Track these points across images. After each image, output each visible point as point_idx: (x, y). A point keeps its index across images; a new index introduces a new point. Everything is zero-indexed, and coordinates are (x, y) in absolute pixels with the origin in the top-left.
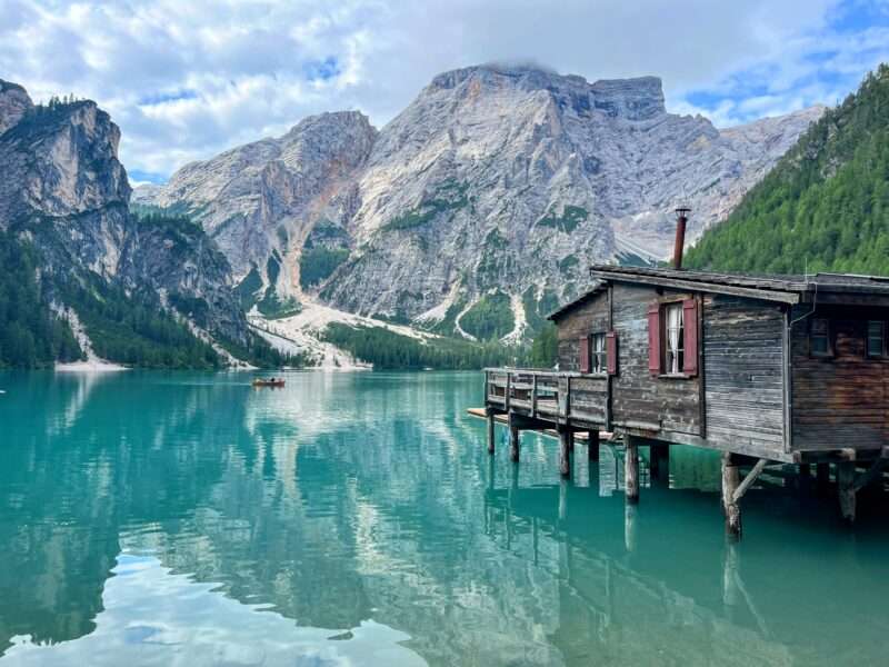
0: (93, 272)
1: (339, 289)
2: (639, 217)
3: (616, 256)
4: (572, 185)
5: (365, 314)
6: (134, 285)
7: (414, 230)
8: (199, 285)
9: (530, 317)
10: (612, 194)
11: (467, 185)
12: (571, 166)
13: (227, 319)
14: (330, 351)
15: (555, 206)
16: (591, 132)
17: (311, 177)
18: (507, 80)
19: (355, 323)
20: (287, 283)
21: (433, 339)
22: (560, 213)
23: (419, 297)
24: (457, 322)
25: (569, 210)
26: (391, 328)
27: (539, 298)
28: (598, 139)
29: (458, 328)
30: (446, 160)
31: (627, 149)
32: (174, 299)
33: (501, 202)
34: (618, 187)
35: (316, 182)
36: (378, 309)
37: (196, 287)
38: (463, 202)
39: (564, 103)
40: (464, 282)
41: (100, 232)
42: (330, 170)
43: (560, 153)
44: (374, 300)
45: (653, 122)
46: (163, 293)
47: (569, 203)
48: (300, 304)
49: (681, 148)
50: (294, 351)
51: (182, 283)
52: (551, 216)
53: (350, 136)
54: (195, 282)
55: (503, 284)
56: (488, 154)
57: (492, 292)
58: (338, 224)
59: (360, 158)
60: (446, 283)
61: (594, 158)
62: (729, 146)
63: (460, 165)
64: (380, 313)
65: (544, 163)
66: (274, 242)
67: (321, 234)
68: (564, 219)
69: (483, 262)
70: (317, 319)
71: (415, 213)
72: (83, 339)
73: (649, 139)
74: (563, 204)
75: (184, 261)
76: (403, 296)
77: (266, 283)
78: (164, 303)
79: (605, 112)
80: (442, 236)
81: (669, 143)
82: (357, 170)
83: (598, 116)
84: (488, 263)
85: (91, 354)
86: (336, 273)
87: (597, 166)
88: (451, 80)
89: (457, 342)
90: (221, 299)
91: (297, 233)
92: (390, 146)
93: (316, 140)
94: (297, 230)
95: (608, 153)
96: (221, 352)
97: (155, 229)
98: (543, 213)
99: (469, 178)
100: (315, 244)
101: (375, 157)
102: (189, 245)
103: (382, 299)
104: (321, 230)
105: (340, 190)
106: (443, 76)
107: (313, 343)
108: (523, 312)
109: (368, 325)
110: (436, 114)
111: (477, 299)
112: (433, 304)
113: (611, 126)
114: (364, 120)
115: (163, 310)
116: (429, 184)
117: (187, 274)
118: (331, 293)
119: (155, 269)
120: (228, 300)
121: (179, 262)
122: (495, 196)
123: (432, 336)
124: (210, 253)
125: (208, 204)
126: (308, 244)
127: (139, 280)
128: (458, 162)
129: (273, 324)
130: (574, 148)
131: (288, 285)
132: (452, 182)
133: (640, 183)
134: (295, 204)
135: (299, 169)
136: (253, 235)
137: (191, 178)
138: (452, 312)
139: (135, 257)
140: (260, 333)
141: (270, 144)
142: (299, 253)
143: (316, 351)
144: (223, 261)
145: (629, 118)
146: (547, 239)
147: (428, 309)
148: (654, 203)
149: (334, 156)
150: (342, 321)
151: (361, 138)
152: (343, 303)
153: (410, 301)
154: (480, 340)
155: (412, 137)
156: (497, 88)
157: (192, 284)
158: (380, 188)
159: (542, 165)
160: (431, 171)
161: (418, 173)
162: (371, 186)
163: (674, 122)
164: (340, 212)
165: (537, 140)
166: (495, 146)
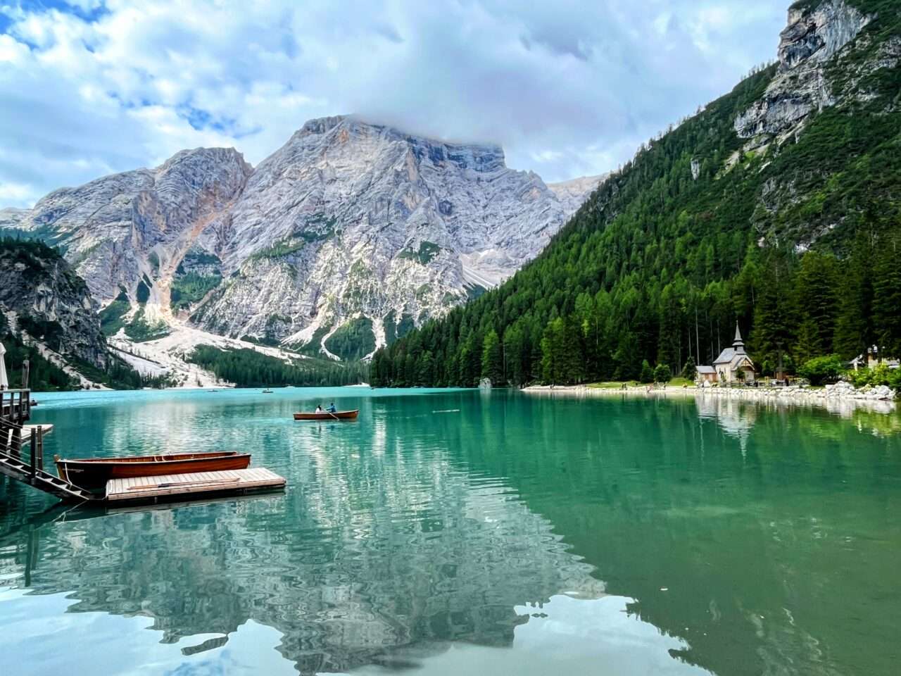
1: (209, 313)
2: (485, 253)
3: (464, 286)
4: (427, 224)
5: (235, 337)
7: (283, 259)
8: (53, 308)
9: (390, 339)
10: (462, 234)
11: (334, 220)
12: (427, 207)
13: (84, 342)
14: (194, 371)
15: (412, 241)
16: (445, 180)
17: (185, 207)
18: (372, 131)
19: (223, 345)
20: (157, 307)
21: (298, 359)
22: (417, 249)
23: (288, 321)
24: (322, 343)
25: (424, 245)
26: (259, 349)
27: (398, 322)
28: (450, 186)
29: (324, 349)
30: (316, 197)
31: (474, 195)
32: (24, 322)
33: (365, 236)
34: (468, 227)
35: (189, 212)
36: (248, 332)
37: (50, 310)
38: (330, 235)
39: (422, 154)
40: (330, 307)
42: (205, 202)
43: (417, 196)
44: (244, 324)
45: (495, 174)
46: (12, 316)
47: (425, 239)
48: (169, 327)
49: (518, 197)
50: (156, 372)
51: (35, 307)
52: (409, 250)
53: (225, 171)
54: (49, 306)
55: (366, 309)
56: (354, 193)
57: (357, 316)
58: (211, 251)
59: (235, 192)
60: (314, 308)
61: (447, 202)
62: (554, 198)
63: (329, 202)
64: (250, 335)
65: (402, 204)
66: (145, 267)
67: (195, 261)
68: (420, 253)
69: (349, 290)
70: (185, 341)
71: (284, 244)
73: (493, 188)
74: (419, 240)
75: (38, 284)
76: (272, 319)
77: (135, 307)
78: (13, 326)
79: (457, 163)
80: (310, 264)
81: (508, 193)
82: (231, 202)
83: (450, 166)
84: (353, 291)
86: (207, 298)
87: (450, 209)
88: (321, 127)
89: (322, 362)
90: (78, 322)
91: (169, 259)
92: (264, 182)
93: (190, 172)
94: (169, 257)
95: (459, 198)
96: (73, 374)
97: (6, 252)
98: (402, 247)
99: (336, 214)
100: (186, 270)
101: (249, 191)
102: (44, 269)
103: (252, 322)
104: (194, 257)
105: (216, 219)
106: (315, 122)
107: (178, 364)
108: (384, 334)
109: (236, 347)
110: (308, 155)
111: (343, 322)
112: (301, 327)
113: (462, 175)
114: (239, 157)
115: (10, 332)
116: (299, 218)
117: (40, 297)
118: (201, 317)
119: (5, 292)
120: (86, 324)
121: (31, 285)
122: (359, 231)
123: (298, 356)
124: (67, 277)
125: (77, 229)
126: (180, 270)
128: (327, 200)
129: (139, 347)
130: (430, 192)
131: (157, 309)
132: (320, 218)
133: (487, 225)
134: (168, 232)
135: (173, 199)
136: (123, 260)
137: (59, 203)
138: (319, 333)
140: (122, 355)
141: (144, 174)
142: (170, 279)
143: (179, 372)
144: (81, 285)
145: (476, 170)
146: (405, 270)
147: (297, 331)
148: (496, 242)
149: (209, 188)
150: (211, 343)
151: (236, 174)
152: (212, 326)
153: (280, 324)
154: (343, 359)
155: (285, 175)
156: (363, 137)
157: (45, 307)
158: (254, 220)
159: (401, 205)
160: (301, 206)
161: (289, 208)
162: (245, 218)
163: (513, 175)
164: (214, 241)
165: (397, 184)
166: (360, 187)
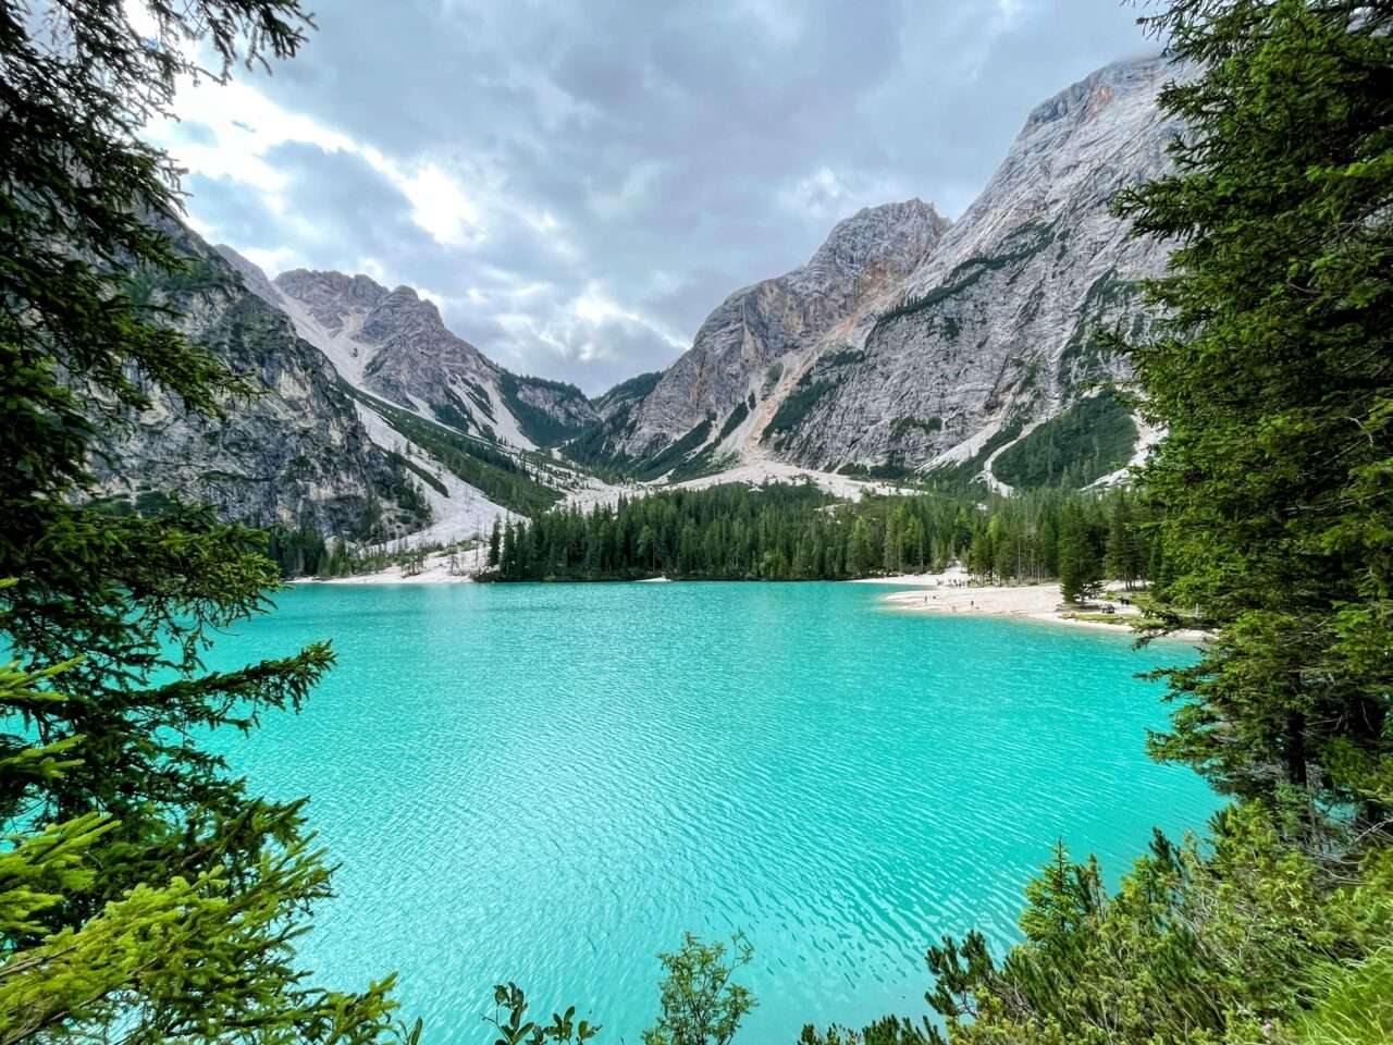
1: (804, 432)
5: (830, 467)
23: (934, 426)
24: (990, 463)
29: (988, 476)
30: (1031, 202)
36: (856, 457)
40: (1027, 385)
44: (853, 443)
57: (1090, 392)
58: (858, 347)
60: (994, 394)
63: (1056, 201)
64: (857, 463)
66: (757, 384)
67: (828, 364)
76: (902, 426)
84: (1087, 338)
88: (1061, 105)
91: (796, 368)
93: (848, 248)
94: (797, 365)
100: (812, 377)
103: (866, 439)
112: (963, 437)
118: (791, 441)
126: (804, 379)
128: (1053, 199)
135: (817, 287)
138: (990, 445)
142: (784, 394)
149: (875, 263)
152: (802, 454)
153: (915, 434)
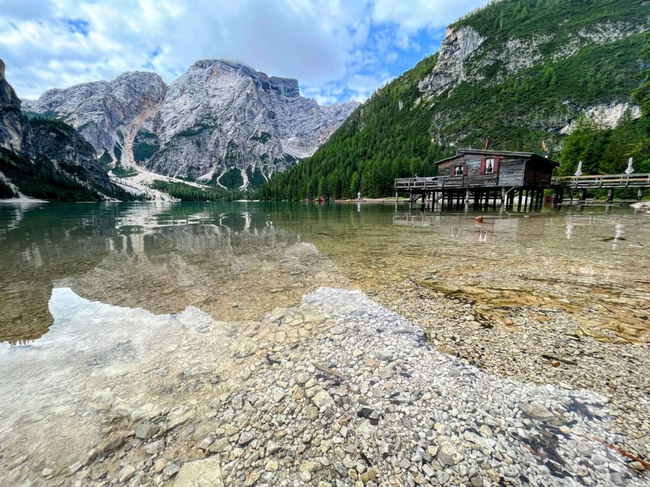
0: (4, 149)
1: (157, 164)
2: (291, 139)
3: (283, 156)
4: (264, 123)
5: (172, 176)
6: (35, 157)
7: (192, 137)
8: (77, 158)
9: (250, 179)
10: (280, 129)
11: (217, 118)
12: (263, 114)
14: (158, 193)
15: (257, 131)
16: (270, 100)
17: (133, 106)
18: (232, 69)
19: (168, 180)
20: (127, 160)
21: (207, 188)
22: (260, 135)
23: (198, 169)
24: (217, 181)
25: (263, 134)
26: (186, 183)
27: (253, 171)
28: (274, 103)
29: (218, 183)
30: (205, 105)
32: (62, 165)
34: (282, 126)
35: (135, 108)
36: (179, 174)
37: (75, 159)
38: (215, 127)
39: (259, 84)
40: (219, 163)
41: (4, 125)
42: (143, 103)
43: (258, 108)
44: (176, 170)
45: (295, 99)
46: (54, 161)
47: (263, 131)
48: (136, 170)
49: (306, 111)
50: (139, 194)
51: (66, 157)
52: (256, 136)
53: (152, 86)
54: (74, 157)
55: (237, 165)
56: (225, 103)
57: (232, 168)
58: (152, 131)
59: (159, 99)
60: (211, 163)
61: (273, 112)
62: (323, 113)
63: (212, 108)
66: (116, 138)
67: (143, 136)
68: (261, 138)
69: (228, 154)
70: (147, 178)
71: (192, 129)
72: (12, 186)
73: (294, 106)
74: (261, 132)
75: (65, 145)
76: (190, 168)
77: (115, 160)
78: (57, 168)
79: (276, 91)
80: (207, 141)
81: (301, 109)
82: (158, 104)
83: (273, 93)
84: (230, 155)
85: (20, 194)
86: (153, 155)
87: (274, 115)
88: (204, 65)
89: (219, 189)
91: (128, 135)
92: (176, 94)
93: (133, 85)
94: (128, 133)
95: (278, 110)
96: (99, 193)
97: (42, 126)
98: (252, 135)
99: (218, 115)
100: (140, 141)
101: (167, 99)
102: (67, 137)
103: (180, 169)
104: (143, 134)
105: (151, 113)
106: (200, 62)
107: (147, 189)
108: (247, 177)
109: (174, 181)
110: (198, 81)
111: (225, 171)
112: (206, 173)
113: (279, 98)
114: (159, 79)
115: (56, 171)
116: (198, 115)
117: (68, 152)
118: (152, 166)
119: (46, 149)
120: (96, 167)
121: (61, 146)
122: (230, 124)
124: (81, 142)
125: (70, 114)
126: (136, 140)
127: (38, 154)
128: (210, 106)
129: (123, 180)
130: (264, 106)
131: (128, 160)
132: (209, 116)
133: (291, 125)
134: (125, 119)
135: (125, 100)
136: (104, 133)
137: (54, 98)
138: (215, 176)
139: (32, 141)
140: (118, 184)
141: (104, 84)
142: (131, 145)
143: (150, 193)
144: (89, 147)
145: (286, 96)
146: (254, 146)
147: (203, 175)
148: (296, 134)
149: (144, 95)
150: (161, 179)
151: (159, 88)
152: (159, 171)
153: (194, 171)
154: (229, 189)
155: (186, 91)
156: (228, 73)
157: (72, 158)
158: (173, 115)
159: (251, 112)
160: (198, 109)
161: (192, 110)
162: (167, 113)
163: (303, 100)
164: (152, 125)
165: (248, 101)
166: (228, 101)
